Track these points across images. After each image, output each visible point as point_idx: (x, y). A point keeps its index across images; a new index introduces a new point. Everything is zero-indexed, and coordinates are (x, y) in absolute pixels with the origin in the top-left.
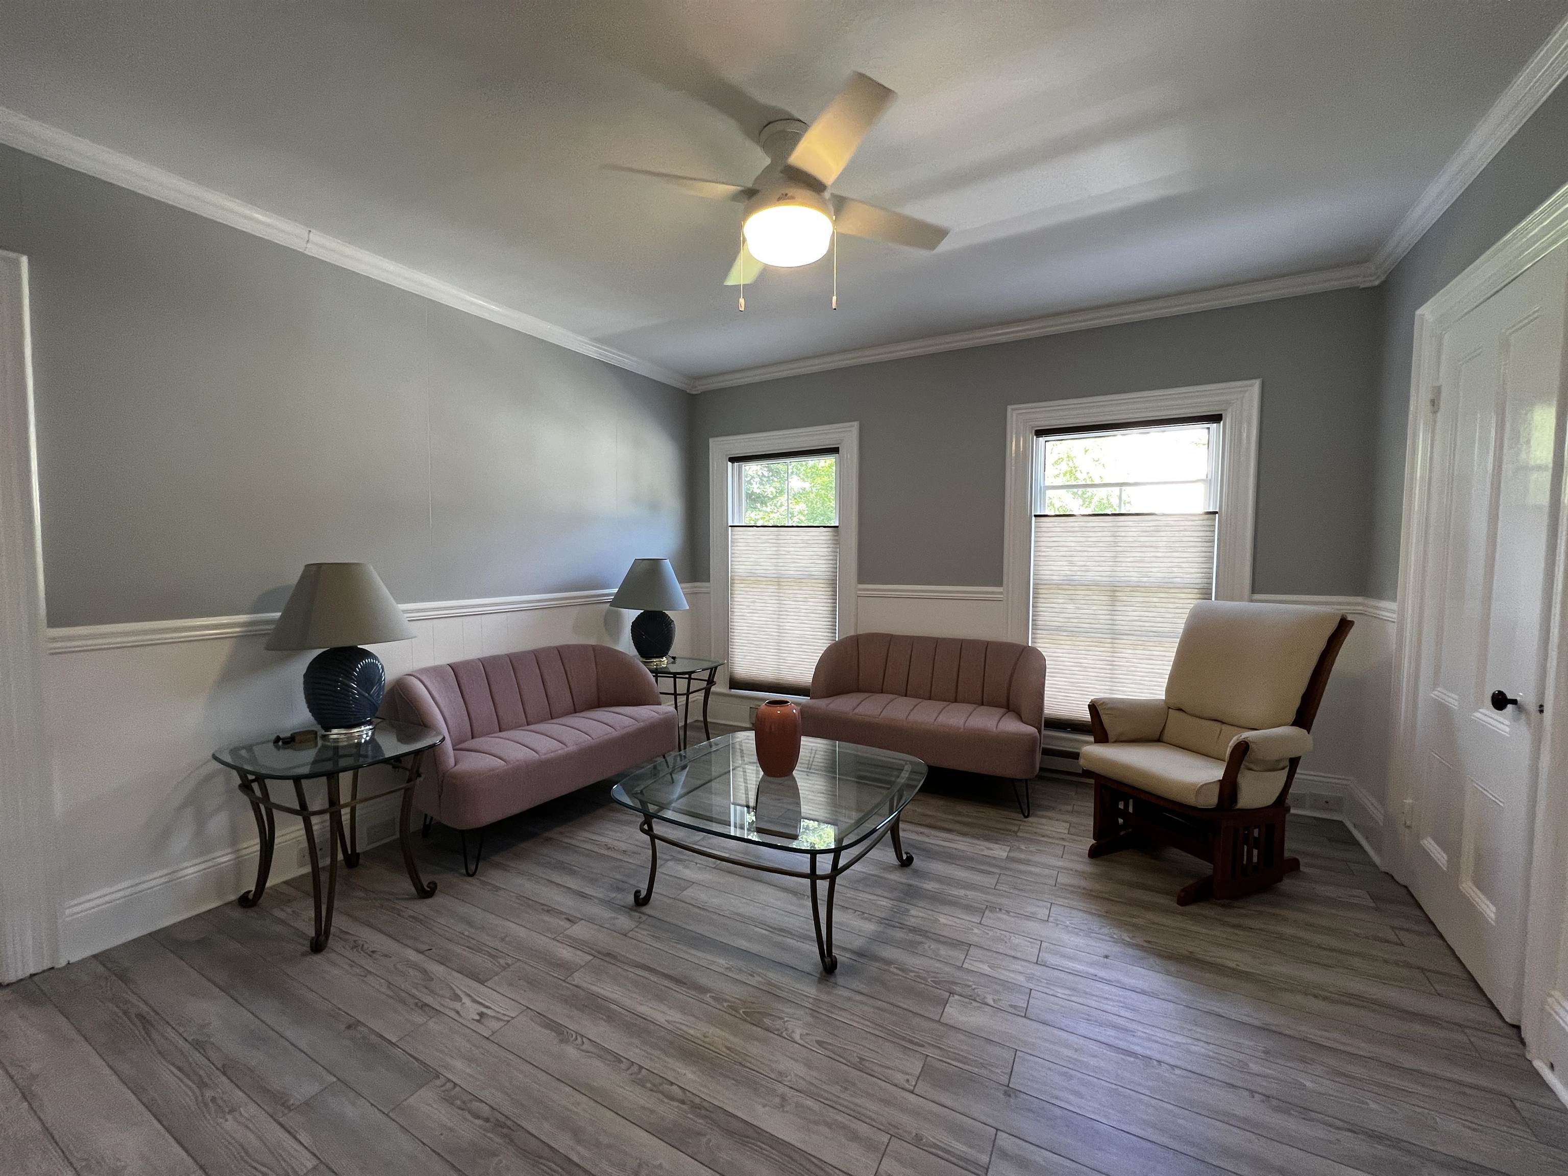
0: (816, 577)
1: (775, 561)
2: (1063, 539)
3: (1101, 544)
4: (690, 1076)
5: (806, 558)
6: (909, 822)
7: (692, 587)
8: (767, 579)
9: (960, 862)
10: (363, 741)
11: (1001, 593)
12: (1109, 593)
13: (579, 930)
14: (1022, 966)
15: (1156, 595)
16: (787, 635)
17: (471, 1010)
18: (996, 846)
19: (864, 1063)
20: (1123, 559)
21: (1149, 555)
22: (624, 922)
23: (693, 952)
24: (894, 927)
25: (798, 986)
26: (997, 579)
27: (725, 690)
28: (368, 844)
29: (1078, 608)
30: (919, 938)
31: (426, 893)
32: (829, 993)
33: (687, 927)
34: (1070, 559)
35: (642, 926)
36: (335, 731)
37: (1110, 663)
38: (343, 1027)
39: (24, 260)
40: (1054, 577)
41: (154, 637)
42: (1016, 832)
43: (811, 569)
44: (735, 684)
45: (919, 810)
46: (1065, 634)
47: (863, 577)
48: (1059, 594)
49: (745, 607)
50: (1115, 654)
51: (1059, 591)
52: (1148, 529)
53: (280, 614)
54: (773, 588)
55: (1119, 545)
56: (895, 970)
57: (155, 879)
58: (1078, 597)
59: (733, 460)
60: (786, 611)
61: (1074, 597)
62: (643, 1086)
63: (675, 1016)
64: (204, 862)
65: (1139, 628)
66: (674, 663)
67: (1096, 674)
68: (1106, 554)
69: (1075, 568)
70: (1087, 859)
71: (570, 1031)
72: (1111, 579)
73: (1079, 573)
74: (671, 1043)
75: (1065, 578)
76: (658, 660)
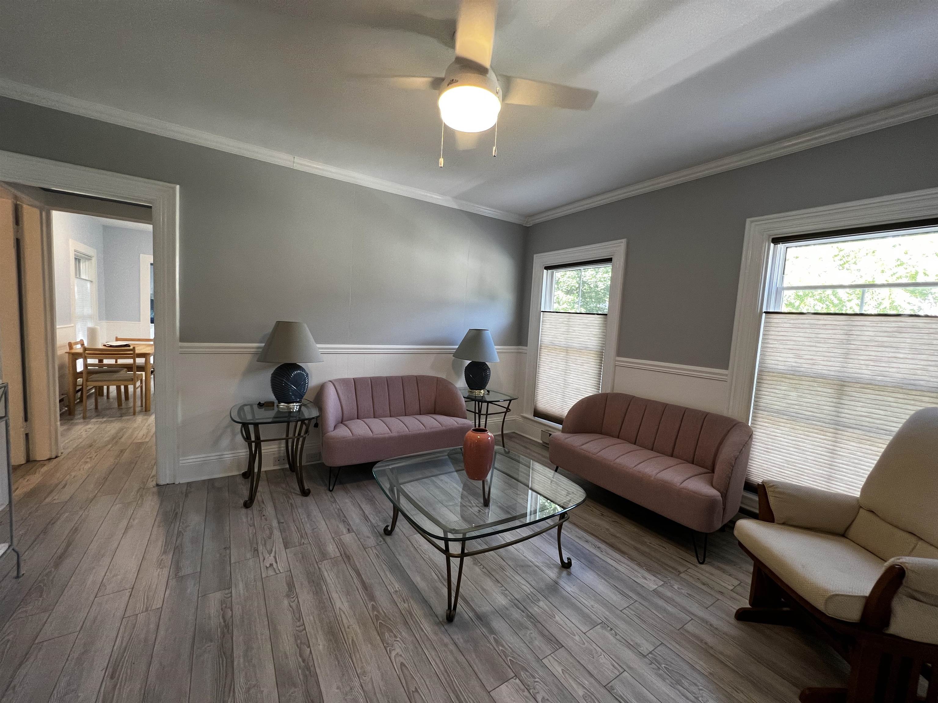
0: (590, 349)
1: (566, 336)
2: (792, 334)
3: (831, 341)
4: (321, 647)
5: (585, 335)
6: (596, 537)
7: (518, 349)
8: (560, 348)
9: (611, 581)
10: (295, 410)
11: (726, 375)
12: (835, 387)
13: (347, 538)
14: (591, 683)
15: (891, 394)
16: (569, 387)
17: (270, 559)
18: (653, 578)
19: (416, 694)
20: (856, 357)
21: (887, 355)
22: (372, 541)
23: (388, 573)
24: (519, 608)
25: (423, 621)
26: (724, 363)
27: (531, 416)
28: (306, 462)
29: (801, 397)
30: (529, 624)
31: (305, 493)
32: (436, 634)
33: (398, 557)
34: (798, 352)
35: (378, 547)
36: (282, 404)
37: (830, 451)
38: (223, 547)
39: (178, 187)
40: (780, 367)
41: (220, 350)
42: (680, 573)
43: (587, 343)
44: (538, 414)
45: (612, 530)
46: (785, 417)
47: (620, 353)
48: (782, 382)
49: (546, 365)
50: (838, 444)
51: (783, 379)
52: (888, 329)
53: (264, 344)
54: (563, 354)
55: (852, 343)
56: (492, 641)
57: (213, 456)
58: (801, 387)
59: (547, 268)
60: (570, 370)
61: (798, 386)
62: (296, 640)
63: (346, 607)
64: (232, 454)
65: (867, 424)
66: (488, 394)
67: (813, 458)
68: (836, 350)
69: (802, 361)
70: (733, 620)
71: (295, 592)
72: (839, 374)
73: (805, 366)
74: (330, 622)
75: (790, 369)
76: (478, 391)
